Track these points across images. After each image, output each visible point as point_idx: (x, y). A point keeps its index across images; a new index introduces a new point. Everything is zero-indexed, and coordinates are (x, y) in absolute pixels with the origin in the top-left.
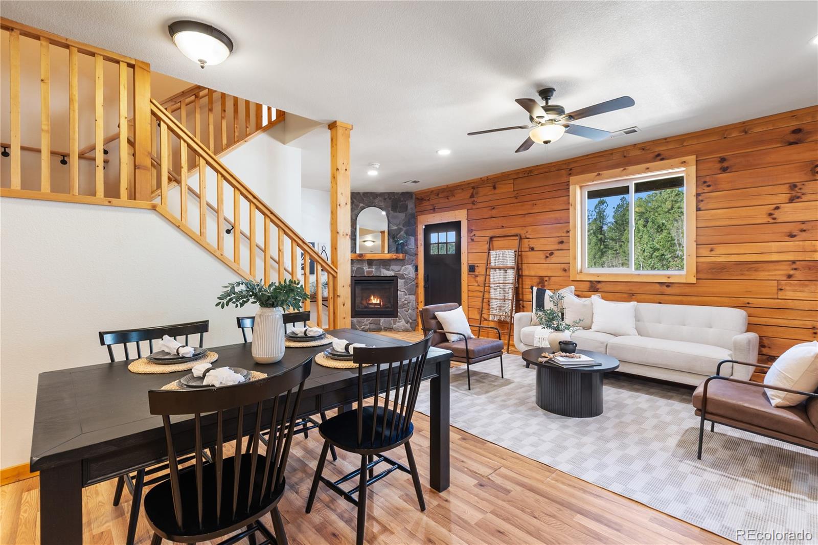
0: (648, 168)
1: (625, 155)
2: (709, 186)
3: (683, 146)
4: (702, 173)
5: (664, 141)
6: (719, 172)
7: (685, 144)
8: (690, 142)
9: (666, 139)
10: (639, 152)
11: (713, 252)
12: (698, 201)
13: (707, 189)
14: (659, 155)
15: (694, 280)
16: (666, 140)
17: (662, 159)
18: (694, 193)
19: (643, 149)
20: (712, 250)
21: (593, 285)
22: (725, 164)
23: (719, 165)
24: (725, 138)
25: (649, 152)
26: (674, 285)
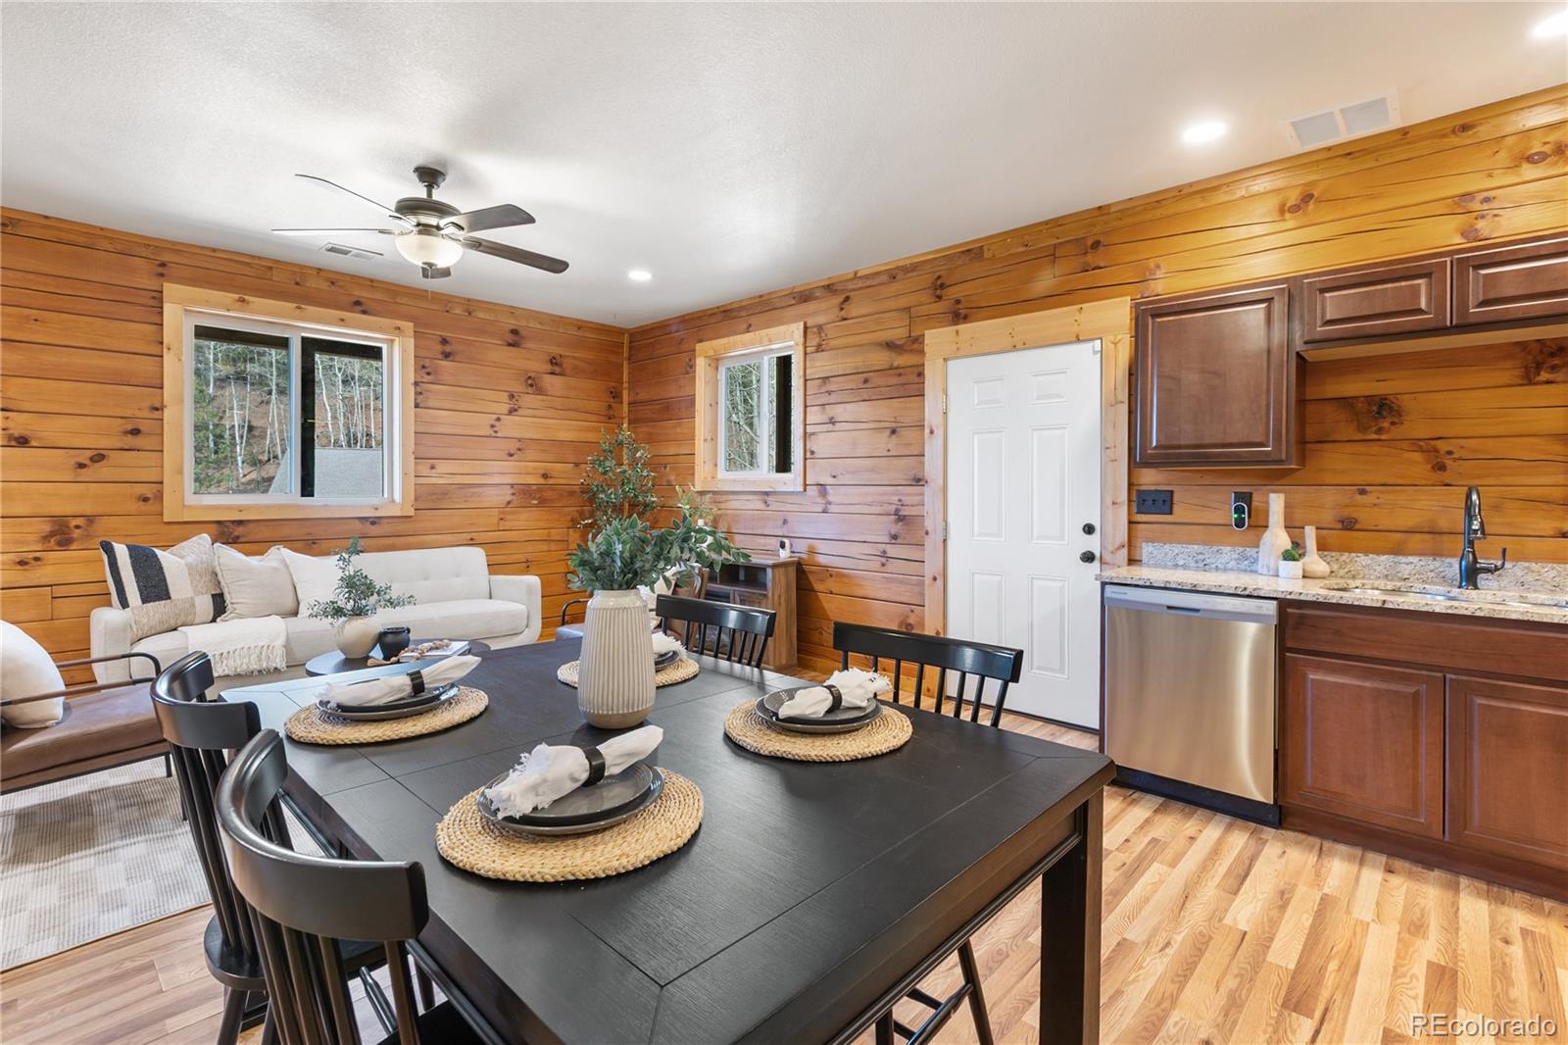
0: (342, 320)
1: (298, 280)
2: (428, 374)
3: (396, 302)
4: (424, 353)
5: (369, 283)
6: (441, 357)
7: (398, 300)
8: (404, 300)
9: (372, 281)
10: (325, 285)
11: (434, 471)
12: (418, 394)
13: (427, 378)
14: (358, 303)
15: (412, 512)
16: (372, 283)
17: (364, 312)
18: (412, 380)
19: (333, 283)
20: (432, 467)
21: (226, 530)
22: (448, 349)
23: (440, 348)
24: (447, 312)
25: (341, 291)
26: (383, 521)
